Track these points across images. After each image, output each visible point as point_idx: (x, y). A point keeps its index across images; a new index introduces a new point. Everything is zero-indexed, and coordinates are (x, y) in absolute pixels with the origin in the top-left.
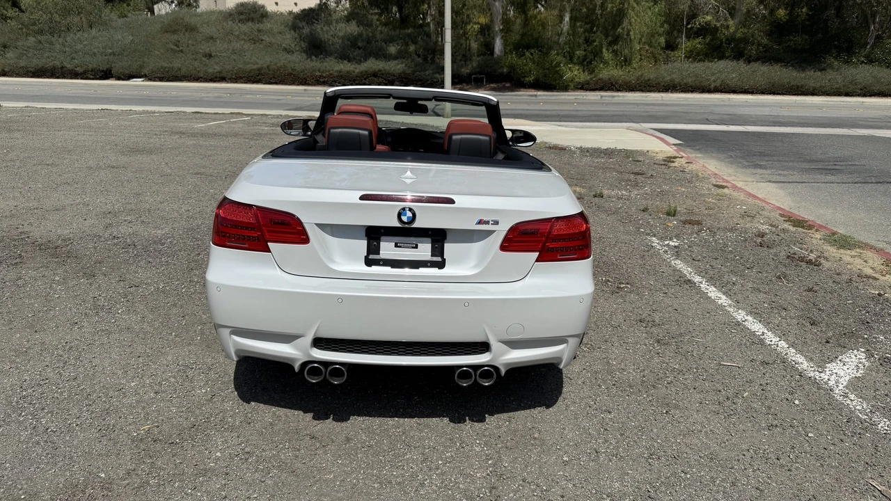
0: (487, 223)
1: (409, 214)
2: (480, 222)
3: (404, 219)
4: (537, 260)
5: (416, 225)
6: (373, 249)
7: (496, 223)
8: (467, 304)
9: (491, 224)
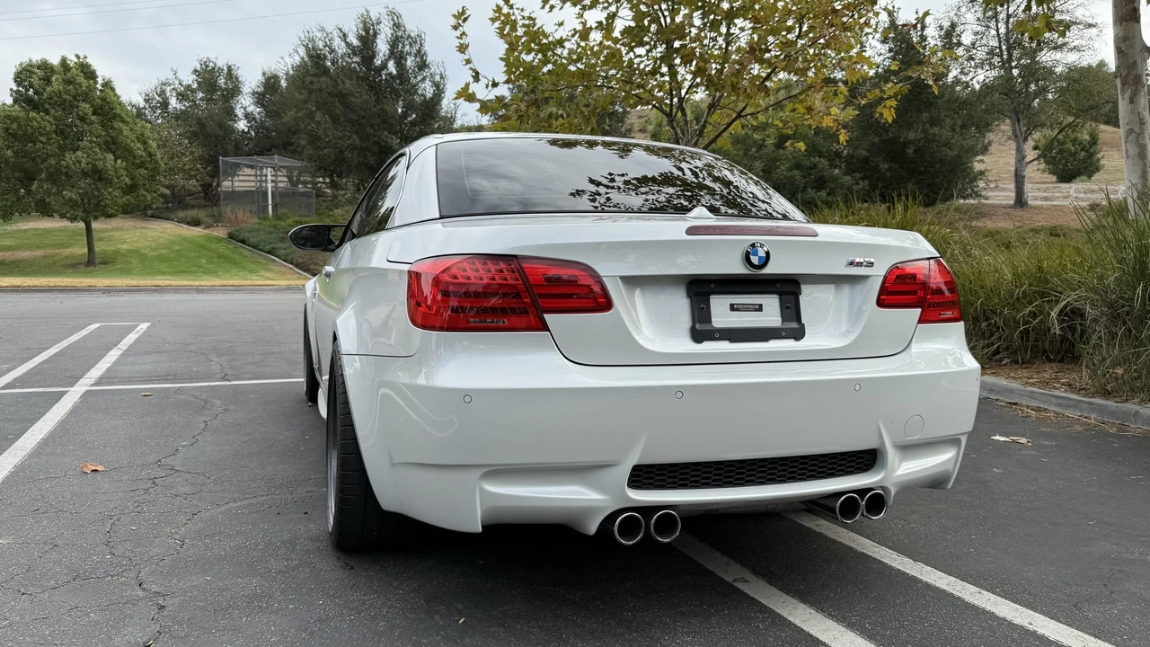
0: (860, 264)
1: (762, 253)
2: (852, 264)
3: (755, 260)
4: (921, 321)
5: (767, 270)
6: (700, 313)
7: (871, 264)
8: (857, 387)
9: (866, 266)
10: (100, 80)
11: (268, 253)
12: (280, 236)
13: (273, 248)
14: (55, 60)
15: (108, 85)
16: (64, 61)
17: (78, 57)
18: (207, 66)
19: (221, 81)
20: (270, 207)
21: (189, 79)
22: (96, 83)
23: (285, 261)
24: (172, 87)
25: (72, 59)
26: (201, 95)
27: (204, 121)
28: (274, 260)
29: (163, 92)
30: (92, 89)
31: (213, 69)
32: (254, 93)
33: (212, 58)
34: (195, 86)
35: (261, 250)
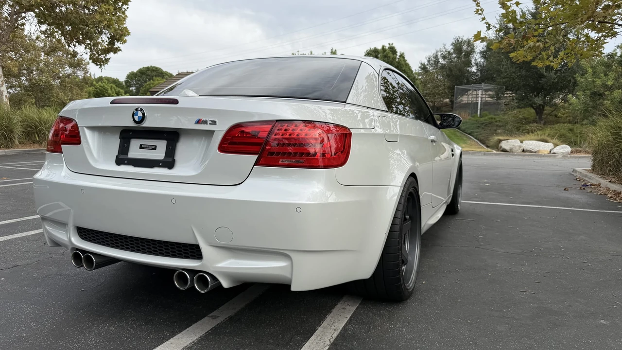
0: (205, 122)
1: (140, 114)
2: (199, 122)
3: (136, 118)
4: (257, 163)
6: (124, 149)
7: (214, 123)
8: (174, 201)
9: (210, 124)
10: (398, 54)
11: (469, 134)
12: (478, 125)
13: (472, 132)
14: (380, 47)
15: (402, 56)
16: (383, 47)
17: (389, 44)
18: (458, 41)
19: (465, 47)
20: (479, 111)
21: (450, 48)
22: (397, 55)
23: (476, 138)
24: (442, 53)
25: (387, 46)
26: (454, 56)
27: (452, 69)
28: (471, 138)
29: (437, 56)
30: (395, 58)
31: (461, 41)
32: (481, 52)
33: (461, 36)
34: (452, 51)
35: (466, 133)
